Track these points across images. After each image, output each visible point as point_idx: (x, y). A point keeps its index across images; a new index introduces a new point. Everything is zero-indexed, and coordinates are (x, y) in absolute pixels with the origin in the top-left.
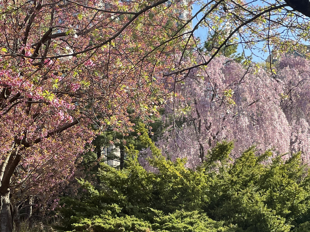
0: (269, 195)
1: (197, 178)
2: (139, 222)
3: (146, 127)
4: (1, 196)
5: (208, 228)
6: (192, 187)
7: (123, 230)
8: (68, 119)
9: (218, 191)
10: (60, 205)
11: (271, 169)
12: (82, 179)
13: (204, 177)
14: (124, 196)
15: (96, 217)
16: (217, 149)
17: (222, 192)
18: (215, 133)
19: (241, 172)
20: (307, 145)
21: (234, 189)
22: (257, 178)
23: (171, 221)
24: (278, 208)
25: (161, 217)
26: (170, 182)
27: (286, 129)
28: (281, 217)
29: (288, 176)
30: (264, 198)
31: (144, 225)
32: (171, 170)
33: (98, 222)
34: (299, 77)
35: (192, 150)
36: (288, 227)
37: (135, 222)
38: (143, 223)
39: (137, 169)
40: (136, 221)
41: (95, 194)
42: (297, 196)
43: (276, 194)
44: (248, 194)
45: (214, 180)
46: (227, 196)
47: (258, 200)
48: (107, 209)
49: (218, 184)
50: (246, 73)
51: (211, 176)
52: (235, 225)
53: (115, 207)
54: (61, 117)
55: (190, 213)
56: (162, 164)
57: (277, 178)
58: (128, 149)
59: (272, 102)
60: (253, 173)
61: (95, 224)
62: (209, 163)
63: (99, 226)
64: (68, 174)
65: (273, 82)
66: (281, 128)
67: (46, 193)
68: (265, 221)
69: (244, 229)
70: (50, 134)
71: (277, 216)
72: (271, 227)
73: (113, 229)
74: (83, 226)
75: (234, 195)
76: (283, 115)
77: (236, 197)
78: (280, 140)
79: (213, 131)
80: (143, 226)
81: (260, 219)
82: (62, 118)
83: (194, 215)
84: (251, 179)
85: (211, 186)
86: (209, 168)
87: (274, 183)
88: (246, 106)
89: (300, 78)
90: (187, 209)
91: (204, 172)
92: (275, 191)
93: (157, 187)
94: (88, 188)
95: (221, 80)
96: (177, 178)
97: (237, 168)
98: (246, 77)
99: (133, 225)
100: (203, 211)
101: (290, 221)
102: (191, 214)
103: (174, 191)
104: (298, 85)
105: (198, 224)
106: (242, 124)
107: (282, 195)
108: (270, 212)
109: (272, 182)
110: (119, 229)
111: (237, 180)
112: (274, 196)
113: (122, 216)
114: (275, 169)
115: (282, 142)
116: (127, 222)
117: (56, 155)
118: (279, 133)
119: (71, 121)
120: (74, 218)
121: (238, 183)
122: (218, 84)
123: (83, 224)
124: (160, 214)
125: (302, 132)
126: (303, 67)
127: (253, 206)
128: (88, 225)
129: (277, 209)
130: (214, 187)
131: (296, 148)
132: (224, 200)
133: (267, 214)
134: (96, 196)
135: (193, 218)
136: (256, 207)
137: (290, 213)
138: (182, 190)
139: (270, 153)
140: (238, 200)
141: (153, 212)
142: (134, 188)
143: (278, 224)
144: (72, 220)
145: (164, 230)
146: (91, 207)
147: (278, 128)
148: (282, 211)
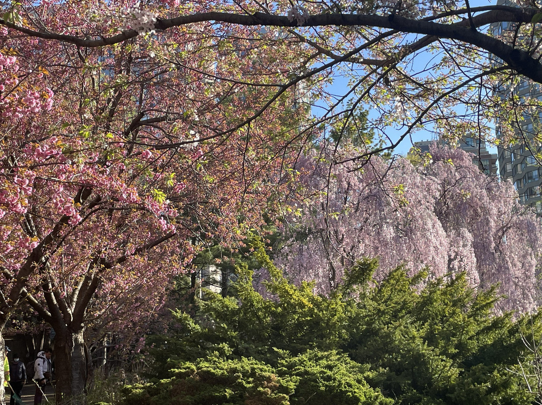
0: (428, 329)
1: (332, 307)
2: (260, 366)
3: (262, 241)
4: (73, 334)
5: (350, 373)
6: (326, 318)
7: (239, 376)
8: (170, 229)
9: (360, 325)
10: (148, 344)
11: (430, 294)
12: (178, 310)
13: (341, 305)
14: (235, 332)
15: (201, 361)
16: (357, 269)
17: (365, 325)
18: (349, 248)
19: (390, 299)
20: (470, 263)
21: (382, 321)
22: (410, 306)
23: (303, 364)
24: (442, 346)
25: (288, 360)
26: (295, 313)
27: (443, 242)
28: (447, 357)
29: (452, 303)
30: (423, 332)
31: (267, 369)
32: (296, 296)
33: (206, 367)
34: (456, 174)
35: (321, 270)
36: (456, 371)
37: (255, 366)
38: (265, 367)
39: (252, 295)
40: (256, 364)
41: (196, 330)
42: (465, 329)
43: (438, 327)
44: (402, 327)
45: (354, 310)
46: (372, 330)
47: (416, 336)
48: (213, 349)
49: (360, 314)
50: (389, 169)
51: (349, 304)
52: (386, 369)
53: (224, 347)
54: (163, 225)
55: (326, 353)
56: (285, 289)
57: (438, 305)
58: (239, 269)
59: (424, 207)
60: (405, 300)
61: (203, 369)
62: (346, 287)
63: (209, 372)
64: (156, 305)
65: (425, 180)
66: (437, 241)
67: (128, 329)
68: (425, 363)
69: (397, 375)
70: (139, 251)
71: (440, 357)
72: (432, 371)
73: (226, 375)
74: (185, 372)
75: (383, 329)
76: (439, 224)
77: (385, 332)
78: (435, 257)
79: (347, 244)
80: (266, 371)
81: (418, 360)
82: (163, 227)
83: (331, 356)
84: (402, 308)
85: (350, 317)
86: (346, 293)
87: (434, 313)
88: (390, 212)
89: (458, 176)
90: (321, 348)
91: (340, 299)
92: (436, 324)
93: (277, 321)
94: (187, 322)
95: (356, 178)
96: (304, 308)
97: (385, 294)
98: (389, 175)
99: (253, 369)
100: (342, 350)
101: (457, 364)
102: (328, 355)
103: (299, 325)
104: (455, 184)
105: (338, 368)
106: (386, 235)
107: (445, 329)
108: (431, 352)
109: (431, 312)
110: (235, 375)
111: (385, 310)
112: (435, 329)
113: (236, 359)
114: (435, 294)
115: (439, 259)
116: (245, 366)
117: (145, 279)
118: (434, 247)
119: (174, 231)
120: (172, 362)
121: (387, 313)
122: (353, 184)
123: (185, 369)
124: (286, 355)
125: (464, 246)
126: (461, 162)
127: (409, 344)
128: (193, 371)
129: (440, 347)
130: (354, 319)
131: (456, 267)
132: (369, 336)
133: (427, 354)
134: (197, 332)
135: (331, 360)
136: (413, 345)
137: (458, 352)
138: (312, 323)
139: (425, 274)
140: (388, 335)
141: (277, 352)
142: (247, 322)
143: (442, 367)
144: (169, 364)
145: (294, 376)
146: (190, 347)
147: (433, 241)
148: (447, 350)
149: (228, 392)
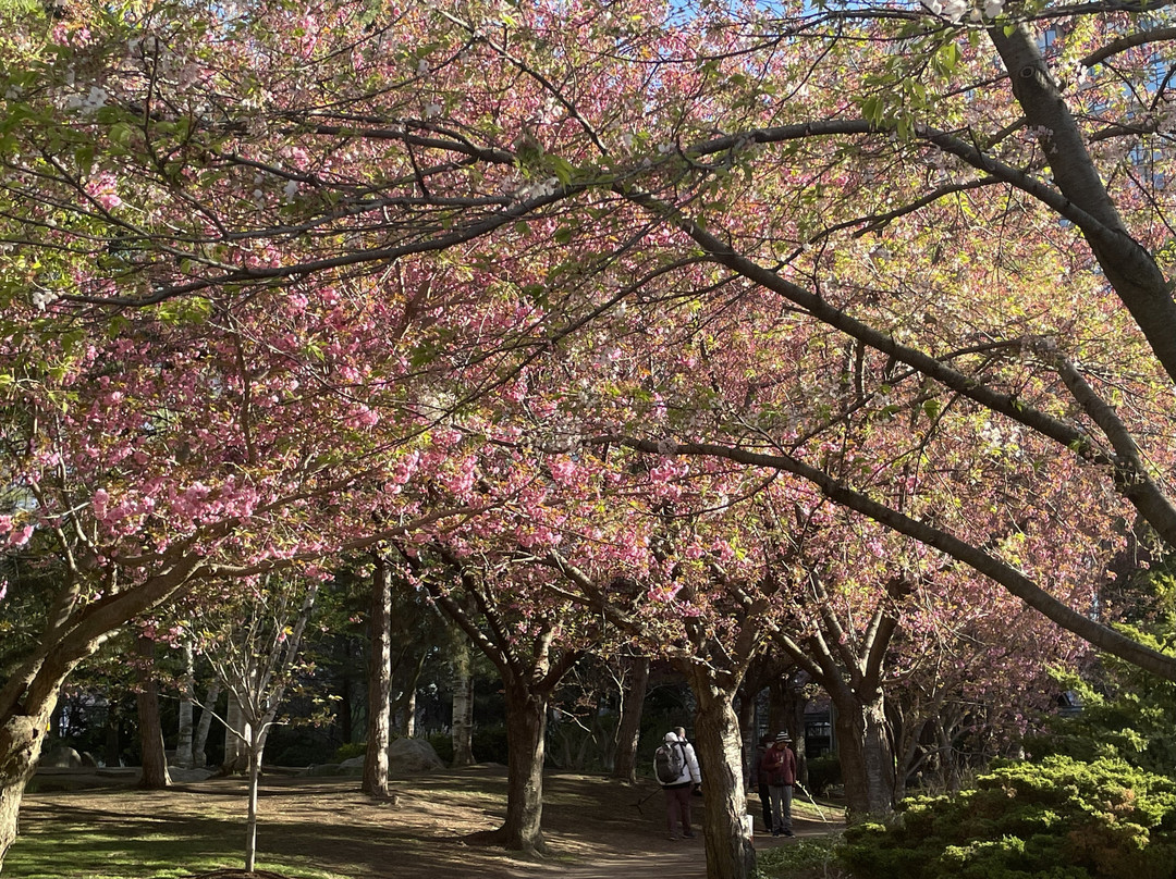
4: (864, 706)
149: (1049, 816)
